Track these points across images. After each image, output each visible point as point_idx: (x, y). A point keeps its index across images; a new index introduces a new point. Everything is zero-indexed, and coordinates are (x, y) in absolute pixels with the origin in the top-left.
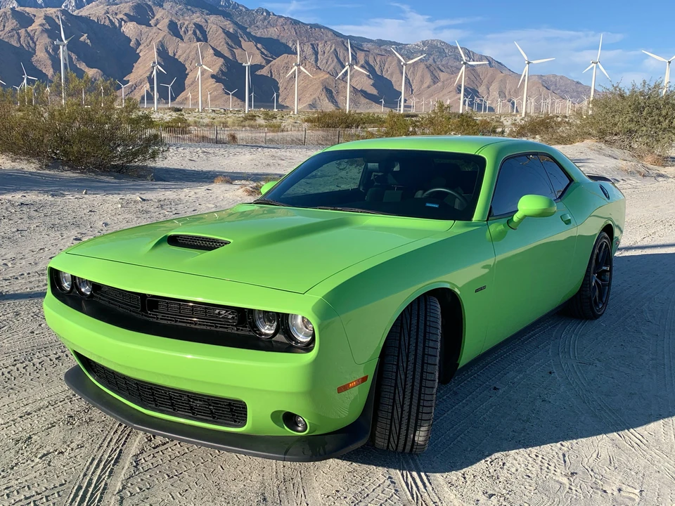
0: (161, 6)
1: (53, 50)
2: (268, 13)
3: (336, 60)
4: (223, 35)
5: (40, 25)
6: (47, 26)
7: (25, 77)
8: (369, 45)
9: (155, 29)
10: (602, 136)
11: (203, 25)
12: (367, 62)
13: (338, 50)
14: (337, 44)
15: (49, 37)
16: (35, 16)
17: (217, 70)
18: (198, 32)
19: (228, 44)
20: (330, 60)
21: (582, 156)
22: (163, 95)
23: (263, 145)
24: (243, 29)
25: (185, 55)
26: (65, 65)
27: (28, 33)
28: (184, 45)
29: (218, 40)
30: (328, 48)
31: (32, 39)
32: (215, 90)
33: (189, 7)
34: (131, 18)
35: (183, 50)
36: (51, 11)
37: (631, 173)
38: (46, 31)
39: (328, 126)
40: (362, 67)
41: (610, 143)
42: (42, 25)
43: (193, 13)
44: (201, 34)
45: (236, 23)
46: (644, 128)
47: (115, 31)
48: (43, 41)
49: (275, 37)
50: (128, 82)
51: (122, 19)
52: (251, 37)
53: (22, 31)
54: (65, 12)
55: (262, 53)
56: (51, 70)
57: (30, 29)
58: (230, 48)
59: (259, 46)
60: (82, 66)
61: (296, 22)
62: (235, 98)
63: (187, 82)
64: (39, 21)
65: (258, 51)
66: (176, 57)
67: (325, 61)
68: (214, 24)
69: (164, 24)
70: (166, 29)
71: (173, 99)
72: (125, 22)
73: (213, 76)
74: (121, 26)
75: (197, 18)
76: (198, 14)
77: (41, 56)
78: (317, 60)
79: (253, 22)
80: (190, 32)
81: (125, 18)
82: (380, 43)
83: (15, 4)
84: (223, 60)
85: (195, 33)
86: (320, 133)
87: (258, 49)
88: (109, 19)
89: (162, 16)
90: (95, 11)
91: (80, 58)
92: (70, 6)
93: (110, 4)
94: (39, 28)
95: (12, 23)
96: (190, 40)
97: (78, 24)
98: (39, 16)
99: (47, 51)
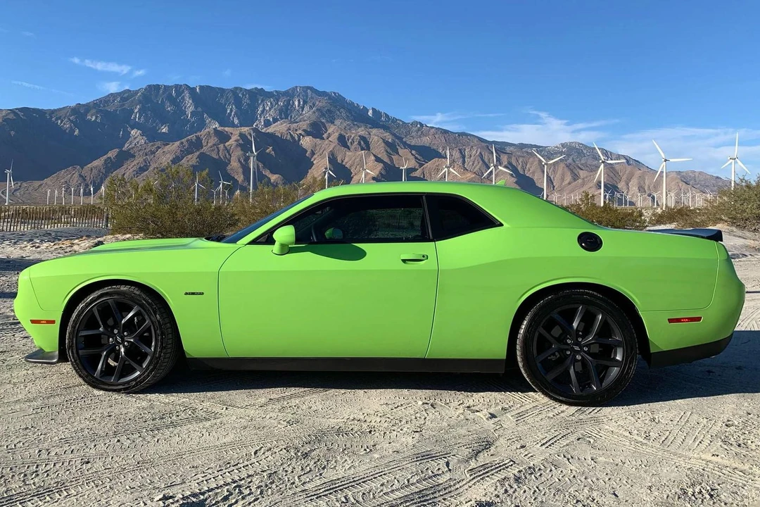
0: (333, 123)
1: (244, 160)
2: (422, 125)
3: (481, 162)
4: (383, 144)
5: (236, 141)
6: (241, 142)
7: (221, 182)
8: (512, 149)
9: (327, 142)
10: (733, 222)
11: (367, 136)
12: (510, 163)
13: (483, 153)
14: (482, 148)
15: (242, 150)
16: (232, 134)
17: (378, 173)
18: (362, 143)
19: (387, 152)
20: (476, 163)
24: (400, 139)
25: (350, 162)
26: (254, 172)
27: (226, 147)
28: (350, 153)
29: (379, 148)
30: (474, 152)
31: (228, 152)
33: (355, 123)
34: (308, 133)
35: (349, 158)
36: (245, 130)
38: (240, 145)
40: (505, 167)
41: (742, 227)
43: (359, 127)
44: (365, 144)
45: (394, 135)
47: (296, 143)
48: (238, 153)
49: (428, 145)
50: (303, 185)
51: (301, 134)
52: (406, 145)
53: (221, 146)
54: (256, 130)
55: (416, 158)
56: (242, 176)
57: (227, 144)
58: (389, 155)
59: (413, 152)
60: (267, 173)
61: (446, 132)
64: (234, 138)
65: (412, 157)
66: (344, 163)
67: (471, 163)
68: (376, 136)
69: (334, 137)
70: (336, 141)
72: (303, 136)
73: (374, 179)
74: (299, 140)
75: (362, 131)
76: (363, 128)
77: (234, 164)
78: (464, 162)
79: (408, 133)
80: (356, 143)
81: (303, 133)
82: (522, 146)
83: (217, 125)
84: (382, 165)
85: (359, 144)
87: (412, 154)
88: (291, 135)
89: (333, 131)
90: (279, 128)
91: (265, 166)
92: (260, 124)
93: (291, 123)
94: (235, 143)
95: (213, 140)
96: (356, 150)
97: (265, 139)
98: (235, 133)
99: (240, 161)
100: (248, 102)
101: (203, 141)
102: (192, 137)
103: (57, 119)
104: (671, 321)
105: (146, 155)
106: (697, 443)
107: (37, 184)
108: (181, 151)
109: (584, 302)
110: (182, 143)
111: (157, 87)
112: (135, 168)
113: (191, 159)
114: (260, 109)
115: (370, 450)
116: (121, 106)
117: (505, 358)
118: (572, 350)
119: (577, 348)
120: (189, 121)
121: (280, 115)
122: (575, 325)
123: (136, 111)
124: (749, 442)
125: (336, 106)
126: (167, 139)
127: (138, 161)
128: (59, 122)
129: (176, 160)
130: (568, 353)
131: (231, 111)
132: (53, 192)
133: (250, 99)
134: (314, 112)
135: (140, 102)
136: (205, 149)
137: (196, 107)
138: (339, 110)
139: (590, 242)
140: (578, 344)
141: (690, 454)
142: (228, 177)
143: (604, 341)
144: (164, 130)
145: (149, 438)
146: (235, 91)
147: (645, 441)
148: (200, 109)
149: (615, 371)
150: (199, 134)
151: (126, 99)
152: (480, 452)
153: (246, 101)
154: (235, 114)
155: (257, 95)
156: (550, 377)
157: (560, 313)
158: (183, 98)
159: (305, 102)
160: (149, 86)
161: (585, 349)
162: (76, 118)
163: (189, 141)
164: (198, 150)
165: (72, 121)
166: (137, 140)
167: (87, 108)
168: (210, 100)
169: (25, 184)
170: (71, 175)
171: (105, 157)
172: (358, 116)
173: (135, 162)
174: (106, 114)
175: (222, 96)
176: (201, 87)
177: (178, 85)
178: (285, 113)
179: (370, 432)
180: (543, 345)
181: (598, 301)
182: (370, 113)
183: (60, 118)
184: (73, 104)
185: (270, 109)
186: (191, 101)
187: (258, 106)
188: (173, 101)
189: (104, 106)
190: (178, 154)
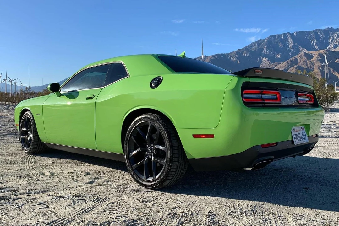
1: (322, 68)
5: (316, 58)
6: (320, 58)
15: (320, 62)
16: (314, 54)
26: (327, 74)
31: (312, 64)
36: (322, 51)
38: (319, 60)
42: (317, 58)
48: (317, 65)
53: (308, 62)
54: (328, 51)
57: (312, 60)
60: (336, 74)
64: (315, 56)
77: (316, 70)
83: (306, 51)
91: (335, 70)
92: (331, 47)
95: (304, 59)
97: (334, 55)
99: (319, 68)
100: (324, 36)
101: (298, 60)
102: (293, 58)
103: (230, 57)
108: (287, 66)
110: (288, 62)
111: (275, 36)
114: (331, 39)
116: (258, 47)
120: (291, 50)
123: (264, 49)
126: (280, 61)
128: (231, 58)
131: (314, 42)
136: (299, 64)
137: (294, 43)
144: (279, 56)
146: (315, 32)
148: (296, 44)
150: (296, 56)
151: (260, 44)
153: (322, 36)
154: (316, 43)
155: (329, 32)
158: (288, 40)
160: (271, 36)
162: (238, 56)
163: (292, 61)
164: (296, 65)
165: (236, 57)
166: (266, 63)
167: (242, 51)
168: (302, 38)
174: (251, 53)
175: (308, 35)
176: (297, 33)
177: (285, 33)
184: (237, 50)
185: (337, 38)
186: (291, 40)
187: (330, 37)
188: (282, 42)
189: (250, 49)
190: (286, 68)
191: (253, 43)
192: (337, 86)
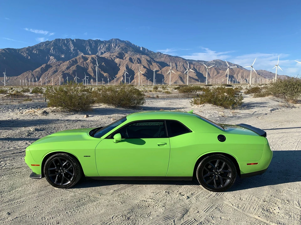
0: (127, 53)
1: (94, 68)
2: (161, 54)
3: (183, 68)
4: (146, 61)
6: (92, 61)
7: (85, 76)
8: (195, 62)
9: (125, 60)
10: (275, 94)
11: (140, 58)
12: (194, 68)
13: (184, 64)
14: (184, 62)
15: (93, 64)
16: (88, 57)
17: (144, 72)
18: (138, 61)
19: (148, 64)
20: (181, 68)
21: (267, 101)
22: (127, 81)
23: (166, 98)
24: (153, 59)
25: (134, 68)
26: (98, 73)
29: (145, 63)
30: (181, 64)
31: (88, 65)
32: (144, 79)
34: (117, 57)
35: (133, 66)
36: (93, 56)
37: (283, 106)
38: (92, 62)
39: (185, 92)
40: (192, 69)
41: (278, 97)
43: (137, 54)
44: (139, 61)
45: (150, 57)
46: (289, 92)
47: (113, 61)
48: (91, 65)
49: (163, 61)
50: (116, 77)
51: (115, 57)
52: (155, 61)
53: (85, 62)
54: (97, 56)
55: (159, 66)
56: (93, 74)
57: (87, 61)
58: (149, 65)
59: (158, 64)
60: (103, 73)
61: (170, 56)
62: (150, 81)
63: (135, 76)
64: (89, 59)
65: (157, 66)
66: (131, 69)
67: (179, 68)
68: (144, 58)
69: (128, 58)
70: (128, 60)
71: (130, 82)
73: (143, 74)
74: (114, 60)
75: (138, 56)
77: (90, 69)
78: (177, 68)
79: (156, 57)
80: (136, 61)
81: (116, 57)
82: (199, 61)
83: (83, 54)
84: (146, 69)
85: (137, 61)
86: (183, 94)
87: (157, 65)
88: (111, 58)
89: (127, 56)
90: (106, 55)
91: (102, 70)
92: (99, 54)
93: (111, 53)
94: (90, 61)
95: (82, 60)
96: (136, 63)
97: (101, 59)
98: (90, 57)
99: (92, 68)
100: (94, 45)
101: (78, 61)
102: (74, 59)
103: (21, 53)
104: (248, 164)
105: (57, 66)
106: (254, 210)
107: (15, 77)
108: (70, 64)
109: (219, 159)
110: (70, 61)
111: (59, 40)
112: (52, 71)
113: (74, 68)
114: (99, 48)
115: (149, 215)
116: (46, 47)
117: (192, 176)
118: (215, 174)
119: (216, 173)
120: (72, 53)
121: (107, 50)
122: (216, 166)
123: (52, 49)
124: (270, 208)
125: (128, 46)
126: (64, 60)
127: (54, 68)
128: (22, 54)
129: (68, 68)
130: (213, 174)
131: (88, 49)
132: (22, 81)
133: (95, 44)
134: (120, 49)
135: (53, 46)
136: (79, 64)
137: (74, 47)
138: (129, 48)
139: (222, 138)
140: (217, 172)
141: (251, 215)
142: (88, 74)
143: (225, 171)
144: (63, 56)
145: (76, 211)
146: (89, 41)
147: (237, 209)
148: (76, 48)
149: (228, 181)
150: (76, 58)
151: (47, 44)
152: (184, 215)
153: (93, 45)
154: (90, 50)
155: (98, 42)
156: (207, 182)
157: (211, 162)
158: (69, 44)
159: (116, 45)
160: (56, 39)
161: (219, 173)
162: (29, 52)
163: (73, 61)
164: (76, 64)
165: (27, 53)
166: (53, 60)
167: (33, 48)
168: (80, 45)
169: (11, 78)
170: (28, 74)
171: (41, 67)
172: (137, 50)
173: (52, 69)
174: (40, 51)
175: (84, 43)
176: (76, 40)
177: (67, 39)
178: (109, 49)
179: (148, 206)
180: (205, 172)
181: (224, 158)
182: (141, 49)
183: (22, 52)
184: (27, 47)
185: (103, 48)
186: (72, 45)
187: (98, 46)
188: (66, 45)
189: (39, 47)
190: (69, 66)
191: (42, 43)
192: (103, 81)
